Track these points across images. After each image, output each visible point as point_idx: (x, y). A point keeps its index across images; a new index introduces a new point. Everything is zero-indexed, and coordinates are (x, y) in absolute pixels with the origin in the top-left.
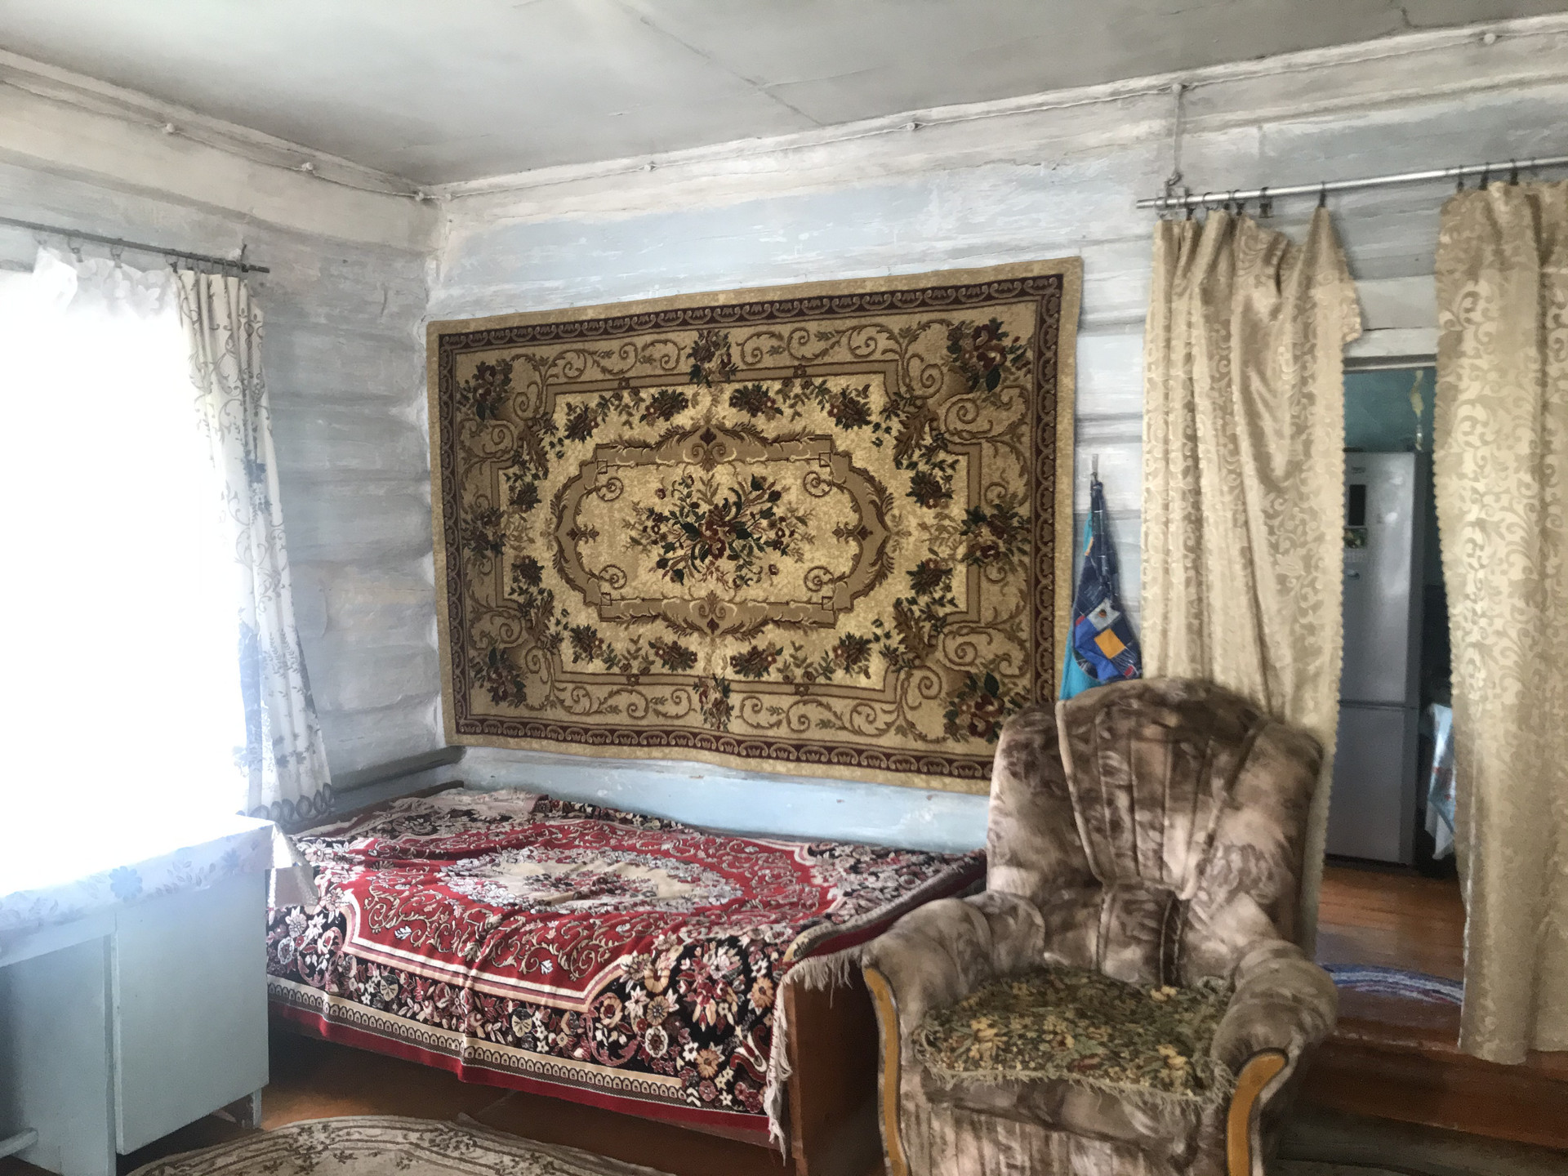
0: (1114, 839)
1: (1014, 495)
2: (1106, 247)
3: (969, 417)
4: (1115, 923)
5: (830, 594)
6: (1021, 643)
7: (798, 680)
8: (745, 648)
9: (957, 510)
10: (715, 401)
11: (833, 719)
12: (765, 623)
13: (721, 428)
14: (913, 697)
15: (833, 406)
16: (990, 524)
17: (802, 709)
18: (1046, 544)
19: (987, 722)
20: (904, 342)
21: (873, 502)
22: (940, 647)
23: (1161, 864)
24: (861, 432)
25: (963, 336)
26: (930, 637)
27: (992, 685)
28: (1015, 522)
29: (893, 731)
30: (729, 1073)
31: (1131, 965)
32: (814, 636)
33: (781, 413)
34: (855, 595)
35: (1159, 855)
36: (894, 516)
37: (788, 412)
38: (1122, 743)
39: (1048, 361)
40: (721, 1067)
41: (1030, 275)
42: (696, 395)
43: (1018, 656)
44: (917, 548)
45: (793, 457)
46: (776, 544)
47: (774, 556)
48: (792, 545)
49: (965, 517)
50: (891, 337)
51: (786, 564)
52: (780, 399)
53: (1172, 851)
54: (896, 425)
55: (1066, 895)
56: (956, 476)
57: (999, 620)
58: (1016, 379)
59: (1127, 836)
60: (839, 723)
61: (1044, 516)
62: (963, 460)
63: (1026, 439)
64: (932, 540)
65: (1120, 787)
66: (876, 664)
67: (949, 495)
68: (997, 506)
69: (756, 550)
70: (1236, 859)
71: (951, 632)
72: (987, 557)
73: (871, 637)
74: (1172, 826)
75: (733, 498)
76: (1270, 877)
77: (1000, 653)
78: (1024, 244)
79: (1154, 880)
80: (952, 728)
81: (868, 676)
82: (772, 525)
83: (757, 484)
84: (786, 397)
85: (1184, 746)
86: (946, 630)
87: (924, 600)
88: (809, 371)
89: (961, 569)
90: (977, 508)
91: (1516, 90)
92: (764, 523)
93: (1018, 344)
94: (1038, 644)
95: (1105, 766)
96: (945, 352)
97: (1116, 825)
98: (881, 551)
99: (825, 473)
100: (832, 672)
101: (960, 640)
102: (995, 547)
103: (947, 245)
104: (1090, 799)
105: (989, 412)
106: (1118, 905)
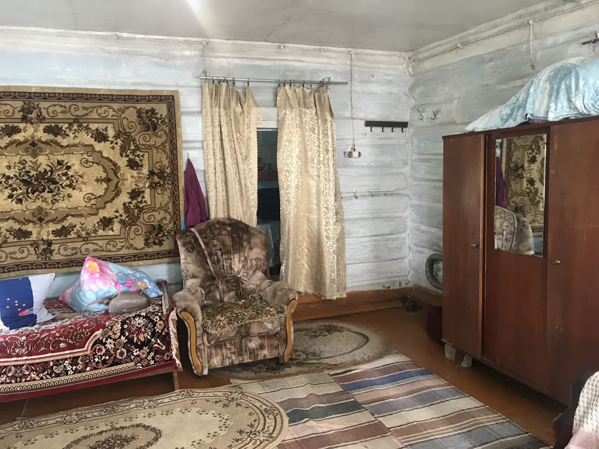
0: (218, 264)
1: (165, 166)
2: (186, 88)
3: (147, 140)
4: (225, 287)
5: (95, 203)
6: (169, 213)
7: (84, 236)
8: (59, 227)
9: (145, 171)
10: (36, 130)
11: (99, 248)
12: (67, 216)
13: (40, 141)
14: (132, 235)
15: (92, 134)
16: (157, 175)
17: (86, 246)
18: (176, 181)
19: (159, 240)
20: (120, 113)
21: (112, 169)
22: (142, 217)
23: (231, 268)
24: (105, 144)
25: (141, 113)
26: (138, 214)
27: (160, 227)
28: (165, 174)
29: (124, 248)
30: (152, 354)
31: (232, 297)
32: (89, 219)
33: (69, 136)
34: (107, 202)
35: (230, 266)
36: (121, 174)
37: (72, 136)
38: (216, 237)
39: (173, 123)
40: (149, 353)
41: (163, 95)
42: (25, 127)
43: (168, 217)
44: (130, 184)
45: (75, 153)
46: (70, 186)
47: (70, 191)
48: (77, 186)
49: (148, 173)
50: (114, 111)
51: (75, 193)
52: (68, 131)
53: (234, 264)
54: (119, 142)
55: (208, 283)
56: (144, 160)
57: (162, 206)
58: (163, 128)
59: (221, 263)
60: (101, 249)
61: (175, 172)
62: (146, 154)
63: (167, 148)
64: (136, 181)
65: (218, 250)
66: (117, 226)
67: (142, 166)
68: (159, 169)
69: (61, 188)
70: (254, 262)
71: (145, 212)
72: (157, 186)
73: (114, 217)
74: (234, 257)
75: (48, 169)
76: (264, 265)
77: (163, 217)
78: (157, 84)
79: (229, 274)
80: (147, 244)
81: (113, 230)
82: (68, 179)
83: (60, 163)
84: (70, 130)
85: (234, 235)
86: (143, 212)
87: (134, 202)
88: (80, 121)
89: (148, 191)
90: (152, 170)
91: (287, 62)
92: (64, 178)
93: (162, 117)
94: (175, 213)
95: (213, 244)
96: (136, 118)
97: (218, 261)
98: (116, 186)
99: (90, 159)
100: (97, 231)
101: (149, 214)
102: (159, 183)
103: (130, 81)
104: (211, 254)
105: (154, 139)
106: (224, 283)
